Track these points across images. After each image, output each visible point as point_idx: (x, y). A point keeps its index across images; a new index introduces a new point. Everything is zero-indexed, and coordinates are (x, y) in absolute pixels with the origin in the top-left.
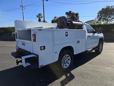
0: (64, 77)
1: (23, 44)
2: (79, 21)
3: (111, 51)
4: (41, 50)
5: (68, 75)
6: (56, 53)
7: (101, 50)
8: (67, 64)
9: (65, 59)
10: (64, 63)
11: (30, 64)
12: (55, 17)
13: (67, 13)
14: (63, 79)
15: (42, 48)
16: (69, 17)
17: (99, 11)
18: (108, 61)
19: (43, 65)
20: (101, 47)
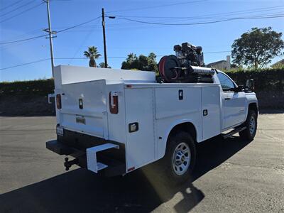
0: (179, 197)
1: (78, 121)
2: (204, 66)
3: (275, 133)
4: (130, 131)
5: (189, 191)
6: (160, 138)
7: (253, 131)
8: (182, 166)
9: (179, 154)
10: (178, 162)
11: (106, 166)
12: (130, 56)
13: (177, 48)
14: (178, 201)
15: (133, 128)
16: (183, 57)
17: (236, 40)
18: (274, 157)
19: (134, 168)
20: (252, 125)
